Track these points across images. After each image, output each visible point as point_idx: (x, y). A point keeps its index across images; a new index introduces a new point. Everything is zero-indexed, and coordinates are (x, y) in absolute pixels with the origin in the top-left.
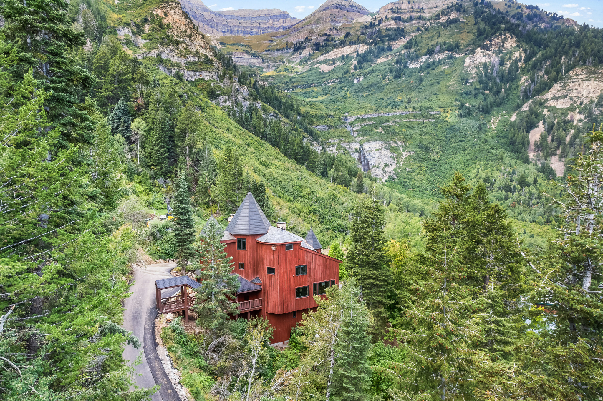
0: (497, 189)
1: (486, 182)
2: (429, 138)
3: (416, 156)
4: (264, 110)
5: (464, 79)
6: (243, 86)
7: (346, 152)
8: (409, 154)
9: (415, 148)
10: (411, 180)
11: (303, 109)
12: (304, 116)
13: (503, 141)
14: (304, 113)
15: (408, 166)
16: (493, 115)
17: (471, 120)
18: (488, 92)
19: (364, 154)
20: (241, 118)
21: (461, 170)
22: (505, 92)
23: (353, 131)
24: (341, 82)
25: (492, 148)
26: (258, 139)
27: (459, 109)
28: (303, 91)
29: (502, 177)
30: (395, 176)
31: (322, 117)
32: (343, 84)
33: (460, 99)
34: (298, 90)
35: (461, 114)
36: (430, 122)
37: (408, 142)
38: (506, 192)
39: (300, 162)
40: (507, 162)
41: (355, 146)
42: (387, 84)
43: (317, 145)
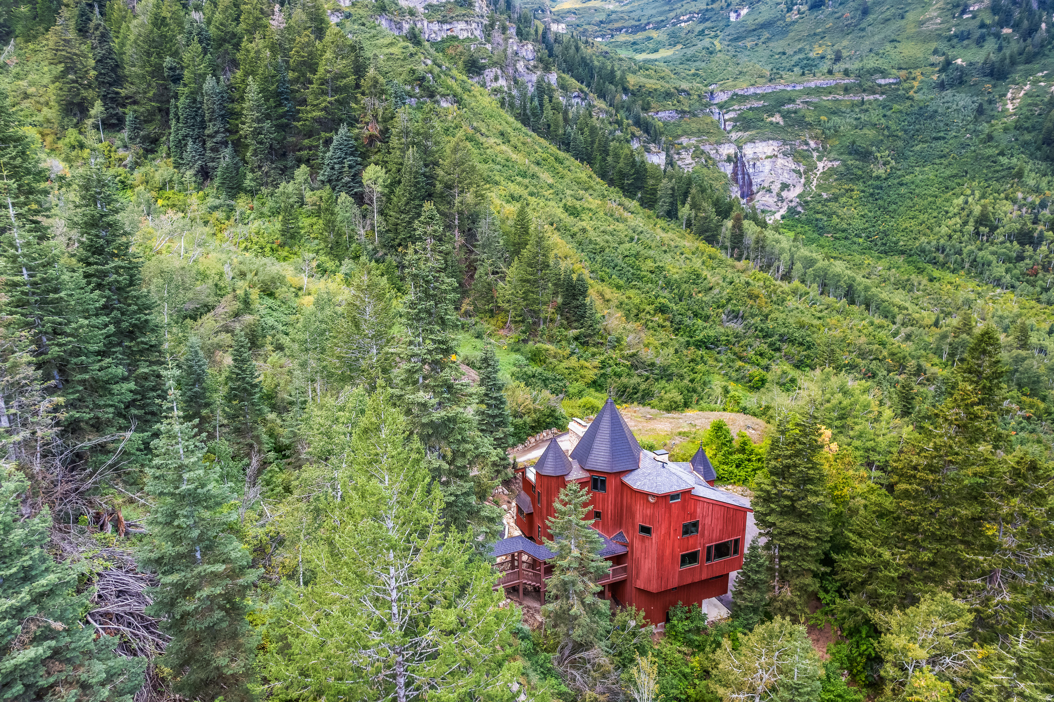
0: (1001, 239)
1: (981, 224)
2: (870, 133)
3: (842, 169)
4: (564, 87)
5: (958, 6)
6: (525, 42)
7: (710, 162)
8: (830, 165)
9: (842, 154)
10: (830, 216)
11: (632, 80)
12: (633, 94)
13: (1028, 137)
14: (635, 88)
15: (826, 190)
16: (1014, 82)
17: (963, 95)
18: (1010, 31)
19: (743, 165)
20: (525, 109)
21: (930, 199)
22: (1048, 31)
23: (725, 121)
24: (704, 20)
25: (1002, 154)
26: (553, 149)
27: (939, 71)
28: (631, 38)
29: (1016, 213)
30: (799, 209)
31: (668, 95)
32: (708, 24)
33: (945, 50)
34: (622, 37)
35: (943, 82)
36: (876, 100)
37: (830, 142)
38: (1022, 244)
39: (629, 192)
40: (1032, 183)
41: (728, 150)
42: (794, 22)
43: (657, 150)
